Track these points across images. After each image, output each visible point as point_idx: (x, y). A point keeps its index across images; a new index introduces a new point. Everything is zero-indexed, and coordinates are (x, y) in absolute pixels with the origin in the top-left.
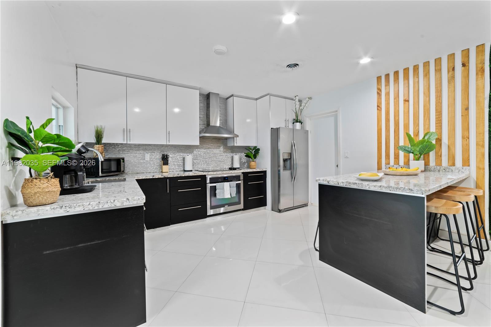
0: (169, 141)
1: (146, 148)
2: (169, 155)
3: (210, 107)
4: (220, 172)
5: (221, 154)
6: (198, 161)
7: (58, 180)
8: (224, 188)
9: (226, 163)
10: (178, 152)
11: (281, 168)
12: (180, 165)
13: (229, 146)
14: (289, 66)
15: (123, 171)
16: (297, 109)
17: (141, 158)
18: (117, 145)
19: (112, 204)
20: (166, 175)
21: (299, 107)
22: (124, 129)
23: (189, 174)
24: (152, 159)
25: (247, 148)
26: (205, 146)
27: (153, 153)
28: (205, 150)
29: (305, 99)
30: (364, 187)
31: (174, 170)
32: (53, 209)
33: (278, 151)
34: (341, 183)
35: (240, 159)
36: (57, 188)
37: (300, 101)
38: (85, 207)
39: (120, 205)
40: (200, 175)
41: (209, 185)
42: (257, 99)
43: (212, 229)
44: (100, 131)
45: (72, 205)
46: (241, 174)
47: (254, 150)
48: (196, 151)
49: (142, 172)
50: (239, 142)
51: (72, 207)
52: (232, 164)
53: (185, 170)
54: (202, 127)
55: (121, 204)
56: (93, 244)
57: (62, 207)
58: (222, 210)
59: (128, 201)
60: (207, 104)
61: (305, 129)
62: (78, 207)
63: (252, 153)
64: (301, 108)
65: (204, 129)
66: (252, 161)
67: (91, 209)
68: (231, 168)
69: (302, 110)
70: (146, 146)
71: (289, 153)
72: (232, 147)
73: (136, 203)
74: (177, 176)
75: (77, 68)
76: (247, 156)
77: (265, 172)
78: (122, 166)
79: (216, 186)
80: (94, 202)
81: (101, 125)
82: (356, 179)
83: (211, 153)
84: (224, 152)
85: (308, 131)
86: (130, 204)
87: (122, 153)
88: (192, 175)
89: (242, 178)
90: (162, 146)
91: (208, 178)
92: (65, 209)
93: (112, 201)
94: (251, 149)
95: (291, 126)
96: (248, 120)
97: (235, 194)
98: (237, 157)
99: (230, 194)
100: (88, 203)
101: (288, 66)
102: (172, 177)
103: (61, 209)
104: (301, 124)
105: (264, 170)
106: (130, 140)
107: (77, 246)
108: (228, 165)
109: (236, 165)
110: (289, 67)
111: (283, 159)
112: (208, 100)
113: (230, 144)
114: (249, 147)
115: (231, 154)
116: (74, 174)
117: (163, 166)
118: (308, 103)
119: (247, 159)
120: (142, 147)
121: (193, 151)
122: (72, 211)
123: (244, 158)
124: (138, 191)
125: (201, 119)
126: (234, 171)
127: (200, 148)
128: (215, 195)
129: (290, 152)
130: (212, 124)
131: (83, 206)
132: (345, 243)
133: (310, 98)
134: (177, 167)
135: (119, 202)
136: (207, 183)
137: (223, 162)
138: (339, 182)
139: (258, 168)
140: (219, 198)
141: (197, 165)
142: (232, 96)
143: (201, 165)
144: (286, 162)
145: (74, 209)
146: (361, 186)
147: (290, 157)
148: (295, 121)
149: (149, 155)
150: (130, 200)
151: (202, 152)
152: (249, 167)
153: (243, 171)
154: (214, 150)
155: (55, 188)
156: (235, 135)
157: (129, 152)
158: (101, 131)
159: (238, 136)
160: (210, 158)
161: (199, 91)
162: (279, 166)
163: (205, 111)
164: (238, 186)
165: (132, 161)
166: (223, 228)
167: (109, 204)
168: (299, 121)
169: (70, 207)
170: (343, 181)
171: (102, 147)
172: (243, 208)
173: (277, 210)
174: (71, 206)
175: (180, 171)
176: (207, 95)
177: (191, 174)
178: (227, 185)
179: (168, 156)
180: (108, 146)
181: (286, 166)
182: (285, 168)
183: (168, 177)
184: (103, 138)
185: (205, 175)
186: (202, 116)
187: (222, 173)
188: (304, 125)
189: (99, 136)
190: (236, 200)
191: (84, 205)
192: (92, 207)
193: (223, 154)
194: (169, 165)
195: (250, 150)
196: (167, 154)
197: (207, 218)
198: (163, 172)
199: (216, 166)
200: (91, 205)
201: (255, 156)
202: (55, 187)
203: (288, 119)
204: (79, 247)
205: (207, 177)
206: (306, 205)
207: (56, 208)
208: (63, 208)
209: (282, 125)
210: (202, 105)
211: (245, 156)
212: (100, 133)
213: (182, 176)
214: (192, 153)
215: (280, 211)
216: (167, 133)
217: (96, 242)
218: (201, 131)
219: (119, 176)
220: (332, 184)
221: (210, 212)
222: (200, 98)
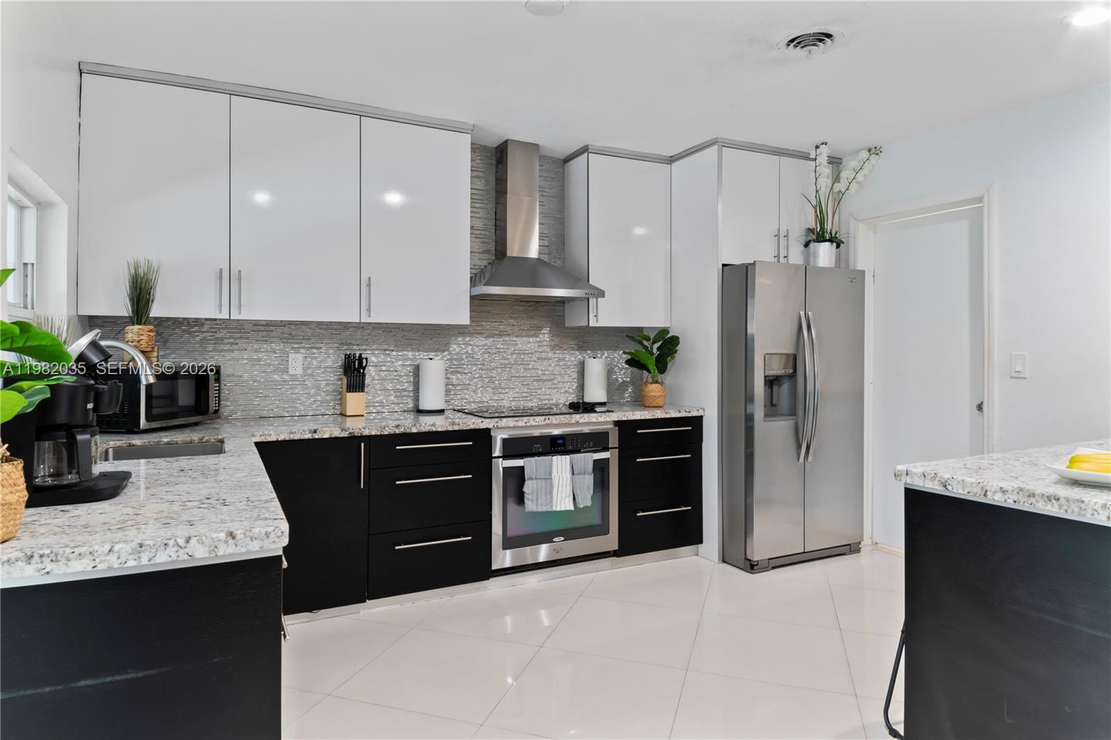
0: (369, 310)
1: (290, 334)
2: (366, 359)
3: (506, 193)
4: (538, 419)
5: (544, 355)
6: (465, 379)
7: (19, 464)
8: (550, 474)
9: (560, 385)
10: (399, 346)
11: (759, 410)
12: (405, 390)
13: (572, 328)
14: (795, 42)
15: (216, 411)
16: (824, 191)
17: (273, 365)
18: (198, 322)
19: (181, 551)
20: (357, 427)
21: (829, 182)
22: (221, 270)
23: (433, 425)
24: (310, 371)
25: (635, 335)
26: (487, 325)
27: (315, 351)
28: (489, 341)
29: (857, 152)
30: (1089, 515)
31: (383, 406)
32: (6, 564)
33: (748, 343)
34: (995, 492)
35: (610, 372)
36: (18, 491)
37: (835, 162)
38: (97, 561)
39: (207, 555)
40: (471, 430)
41: (500, 465)
42: (671, 160)
43: (508, 619)
44: (144, 281)
45: (61, 552)
46: (611, 426)
47: (660, 343)
48: (459, 345)
49: (276, 415)
50: (606, 315)
51: (59, 558)
52: (581, 387)
53: (421, 408)
54: (478, 262)
55: (210, 553)
56: (121, 681)
57: (32, 556)
58: (543, 552)
59: (231, 541)
60: (496, 179)
61: (851, 267)
62: (76, 560)
63: (652, 354)
64: (837, 187)
65: (486, 267)
66: (650, 380)
67: (116, 566)
68: (578, 403)
69: (841, 194)
70: (293, 327)
71: (788, 355)
72: (580, 328)
73: (258, 549)
74: (392, 432)
75: (83, 74)
76: (634, 362)
77: (697, 422)
78: (212, 394)
79: (522, 468)
80: (126, 542)
81: (148, 258)
82: (1055, 477)
83: (509, 352)
84: (553, 348)
85: (863, 272)
86: (237, 551)
87: (213, 350)
88: (444, 429)
89: (614, 441)
90: (346, 326)
91: (499, 438)
92: (40, 566)
93: (181, 542)
94: (648, 339)
95: (796, 256)
96: (639, 231)
97: (590, 496)
98: (596, 367)
99: (572, 498)
100: (107, 547)
101: (792, 41)
102: (376, 436)
103: (30, 563)
104: (838, 246)
105: (695, 414)
106: (240, 306)
107: (74, 685)
108: (566, 392)
109: (596, 393)
110: (796, 46)
111: (765, 377)
112: (500, 166)
113: (575, 320)
114: (640, 329)
115: (577, 353)
116: (67, 439)
117: (349, 395)
118: (866, 170)
119: (631, 371)
120: (280, 330)
121: (448, 345)
122: (61, 572)
123: (621, 370)
124: (264, 498)
125: (478, 232)
126: (586, 415)
127: (471, 334)
128: (520, 499)
129: (791, 351)
130: (513, 250)
131: (91, 558)
132: (1009, 721)
133: (874, 151)
134: (392, 398)
135: (203, 543)
136: (494, 455)
137: (551, 380)
138: (988, 488)
139: (673, 405)
140: (535, 510)
141: (461, 389)
142: (585, 150)
143: (474, 391)
144: (775, 388)
145: (67, 564)
146: (1077, 510)
147: (791, 371)
148: (814, 237)
149: (300, 357)
150: (238, 537)
151: (478, 346)
152: (640, 401)
153: (617, 416)
154: (519, 340)
155: (11, 493)
156: (593, 292)
157: (235, 347)
158: (147, 280)
159: (601, 294)
160: (504, 366)
161: (470, 135)
162: (749, 398)
163: (492, 206)
164: (600, 468)
165: (246, 376)
166: (545, 618)
167: (171, 550)
168: (828, 237)
169: (54, 559)
170: (1004, 485)
171: (151, 331)
172: (617, 548)
173: (742, 562)
174: (56, 555)
175: (404, 411)
176: (496, 148)
177: (439, 424)
178: (560, 464)
179: (364, 360)
180: (168, 327)
181: (774, 403)
182: (772, 408)
183: (364, 434)
184: (152, 302)
185: (488, 430)
186: (478, 224)
187: (544, 423)
188: (848, 249)
189: (141, 294)
190: (595, 519)
191: (96, 555)
192: (120, 561)
193: (550, 355)
194: (366, 389)
195: (645, 343)
196: (360, 355)
197: (491, 579)
198: (348, 414)
199: (525, 394)
200: (117, 552)
201: (662, 366)
202: (13, 490)
203: (788, 231)
204: (79, 688)
205: (496, 438)
206: (852, 548)
207: (13, 560)
208: (33, 561)
209: (761, 252)
210: (480, 184)
211: (628, 362)
212: (143, 285)
213: (408, 431)
214: (444, 351)
215: (752, 567)
216: (364, 283)
217: (129, 676)
218: (476, 275)
219: (200, 427)
220: (957, 491)
221: (503, 558)
222: (472, 160)
